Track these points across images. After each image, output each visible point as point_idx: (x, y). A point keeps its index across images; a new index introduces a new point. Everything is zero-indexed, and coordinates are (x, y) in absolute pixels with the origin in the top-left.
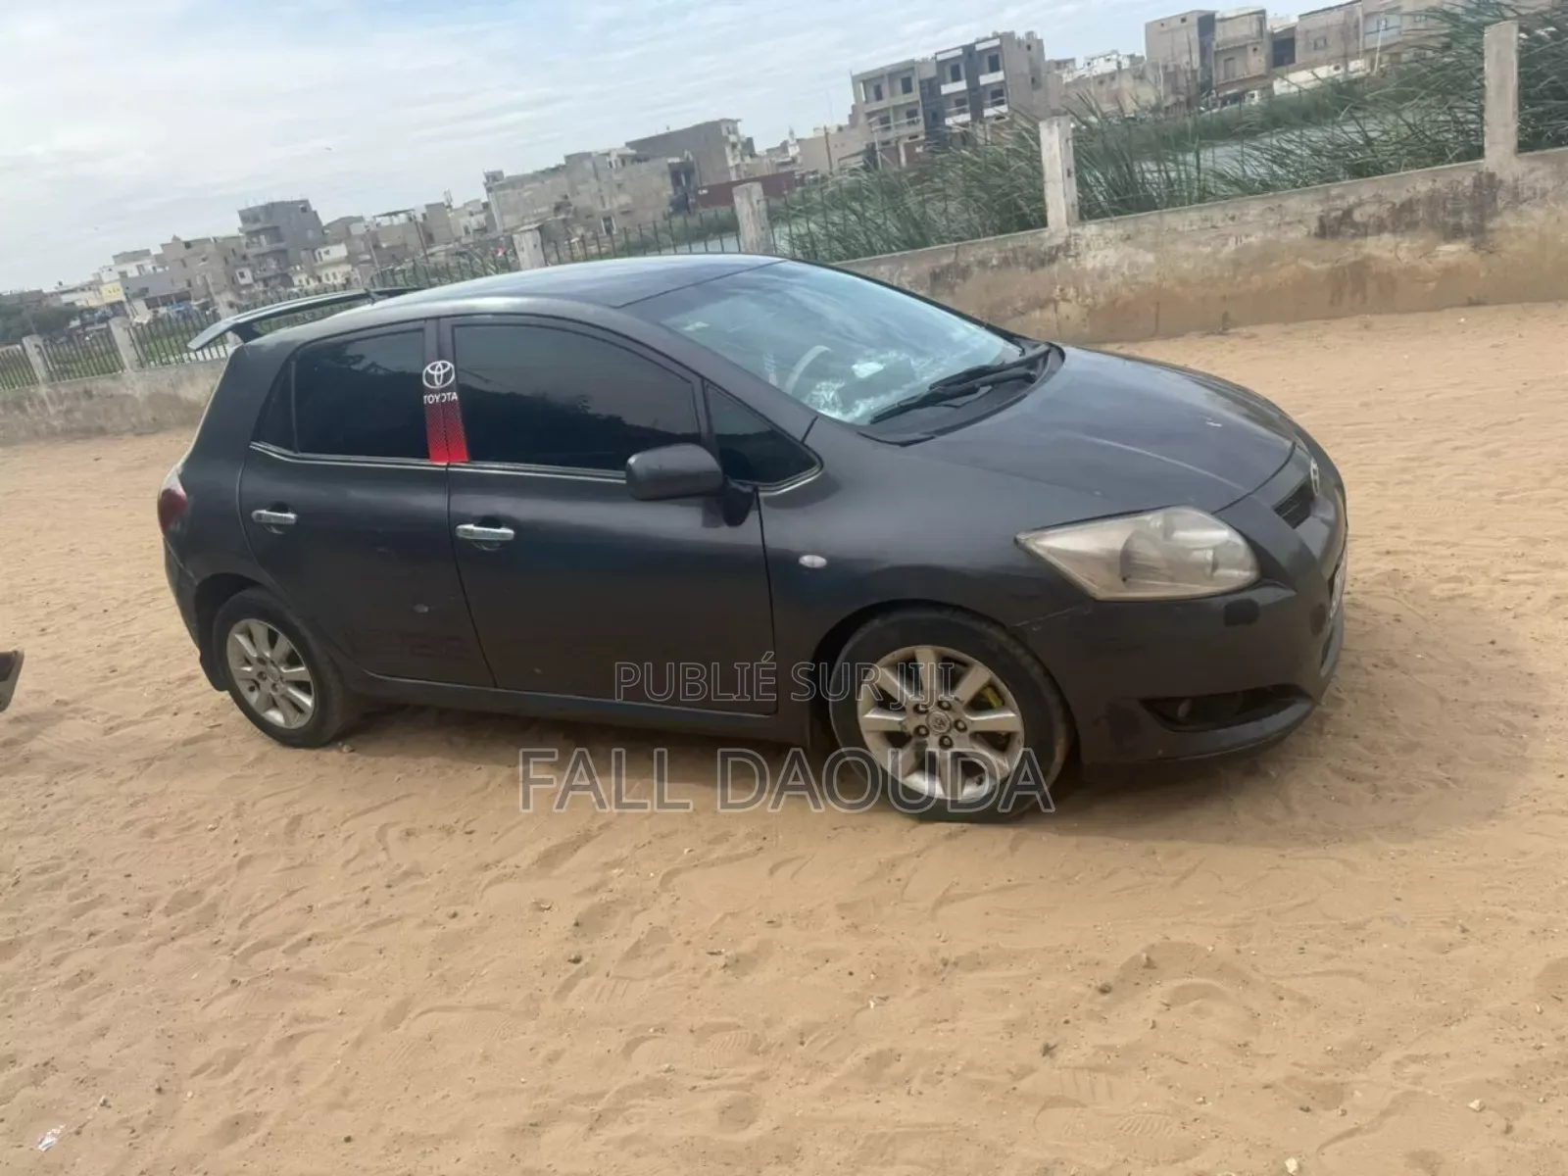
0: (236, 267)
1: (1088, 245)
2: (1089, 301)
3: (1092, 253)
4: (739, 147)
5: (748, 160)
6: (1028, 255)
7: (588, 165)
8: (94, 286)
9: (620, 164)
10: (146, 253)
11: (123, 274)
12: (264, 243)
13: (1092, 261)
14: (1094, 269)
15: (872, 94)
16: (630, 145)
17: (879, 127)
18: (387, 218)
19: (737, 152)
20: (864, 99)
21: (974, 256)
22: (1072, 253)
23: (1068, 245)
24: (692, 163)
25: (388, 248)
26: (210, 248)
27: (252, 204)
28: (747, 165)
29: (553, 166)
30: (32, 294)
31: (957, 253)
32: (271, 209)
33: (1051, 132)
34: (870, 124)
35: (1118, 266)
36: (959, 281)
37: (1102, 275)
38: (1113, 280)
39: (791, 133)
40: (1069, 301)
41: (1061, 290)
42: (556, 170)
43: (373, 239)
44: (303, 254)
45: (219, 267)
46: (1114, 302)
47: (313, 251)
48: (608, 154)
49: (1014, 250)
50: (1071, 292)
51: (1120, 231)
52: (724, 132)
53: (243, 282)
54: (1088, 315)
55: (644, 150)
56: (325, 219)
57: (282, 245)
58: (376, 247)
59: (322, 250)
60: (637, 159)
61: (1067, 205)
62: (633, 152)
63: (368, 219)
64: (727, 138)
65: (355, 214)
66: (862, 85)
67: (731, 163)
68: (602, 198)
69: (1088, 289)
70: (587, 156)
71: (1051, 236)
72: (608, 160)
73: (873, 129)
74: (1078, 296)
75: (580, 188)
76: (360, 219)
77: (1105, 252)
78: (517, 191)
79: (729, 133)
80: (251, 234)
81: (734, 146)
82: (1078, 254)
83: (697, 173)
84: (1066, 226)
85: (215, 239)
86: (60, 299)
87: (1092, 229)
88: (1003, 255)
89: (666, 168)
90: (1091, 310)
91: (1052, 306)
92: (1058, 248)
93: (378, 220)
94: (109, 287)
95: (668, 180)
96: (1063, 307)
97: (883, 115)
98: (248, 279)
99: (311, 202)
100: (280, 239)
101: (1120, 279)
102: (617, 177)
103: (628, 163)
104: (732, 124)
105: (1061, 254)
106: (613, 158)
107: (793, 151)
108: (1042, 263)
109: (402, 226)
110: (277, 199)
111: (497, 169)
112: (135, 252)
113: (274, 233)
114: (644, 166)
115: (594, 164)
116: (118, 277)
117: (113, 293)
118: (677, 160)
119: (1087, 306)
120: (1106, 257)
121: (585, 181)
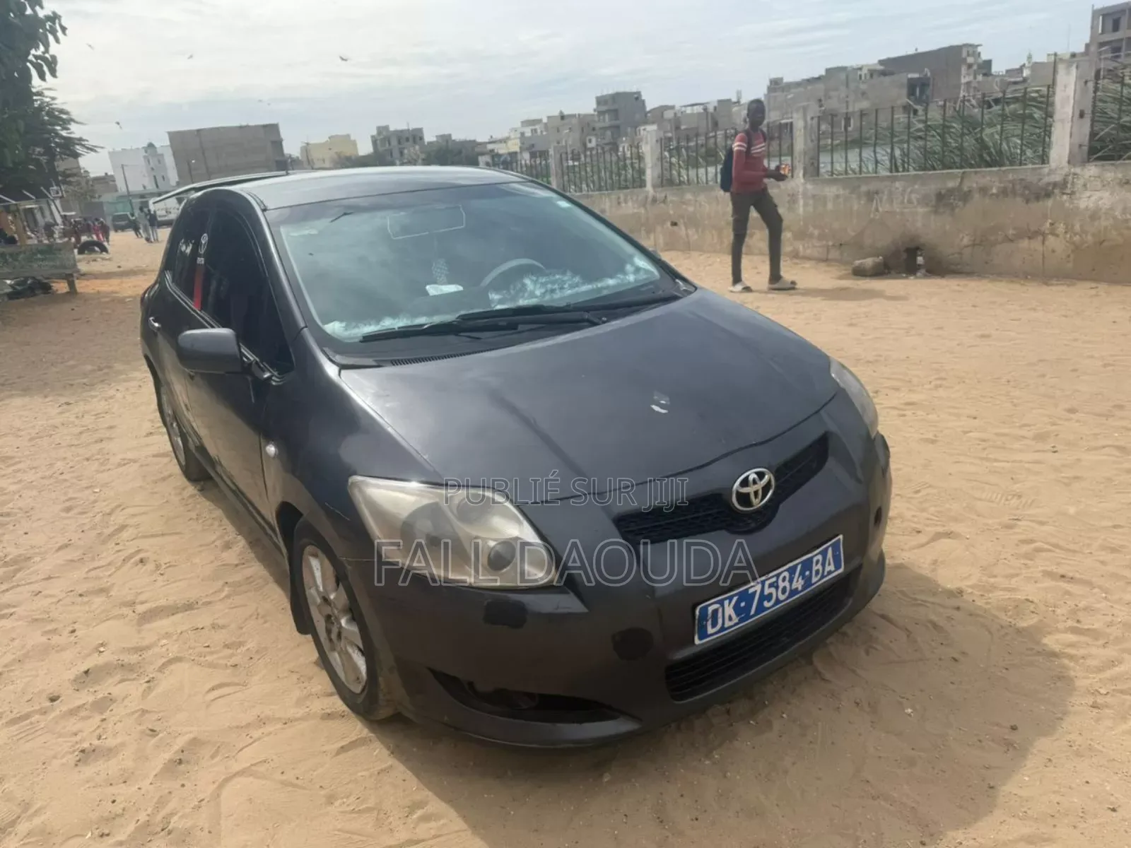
0: (588, 135)
1: (1085, 185)
2: (1077, 238)
3: (1088, 193)
4: (975, 67)
5: (980, 78)
6: (1026, 187)
7: (843, 76)
8: (504, 141)
9: (868, 77)
10: (539, 121)
11: (522, 134)
12: (607, 120)
13: (1087, 201)
14: (1087, 208)
15: (1110, 25)
16: (881, 62)
17: (1110, 55)
18: (689, 108)
19: (971, 71)
20: (1100, 31)
21: (977, 183)
22: (1068, 191)
23: (1065, 183)
24: (929, 79)
25: (685, 129)
26: (574, 121)
27: (605, 93)
28: (979, 82)
29: (817, 76)
30: (470, 142)
31: (962, 179)
32: (616, 97)
33: (1068, 73)
34: (1100, 53)
35: (1111, 209)
36: (960, 203)
37: (1094, 215)
38: (1104, 223)
39: (1030, 57)
40: (1057, 236)
41: (1052, 224)
42: (819, 79)
43: (677, 123)
44: (629, 130)
45: (577, 135)
46: (1101, 243)
47: (636, 127)
48: (860, 69)
49: (1013, 182)
50: (1061, 228)
51: (1120, 176)
52: (964, 54)
53: (589, 145)
54: (1073, 251)
55: (891, 67)
56: (649, 106)
57: (617, 122)
58: (678, 128)
59: (642, 128)
60: (883, 73)
61: (1071, 145)
62: (881, 68)
63: (677, 108)
64: (965, 59)
65: (670, 103)
66: (1101, 18)
67: (963, 80)
68: (847, 102)
69: (1077, 228)
70: (842, 69)
71: (1051, 172)
72: (859, 73)
73: (1102, 57)
74: (1066, 232)
75: (832, 93)
76: (672, 107)
77: (1098, 194)
78: (785, 93)
79: (968, 55)
80: (601, 113)
81: (970, 66)
82: (1073, 193)
83: (931, 87)
84: (1067, 164)
85: (579, 115)
86: (486, 147)
87: (1092, 170)
88: (1002, 185)
89: (905, 81)
90: (1077, 248)
91: (1040, 238)
92: (1055, 185)
93: (683, 109)
94: (513, 141)
95: (904, 91)
96: (1051, 240)
97: (1115, 45)
98: (593, 144)
99: (643, 94)
100: (617, 118)
101: (1111, 221)
102: (863, 87)
103: (875, 76)
104: (972, 49)
105: (1057, 191)
106: (865, 71)
107: (1026, 73)
108: (1038, 198)
109: (699, 114)
110: (621, 89)
111: (780, 76)
112: (534, 121)
113: (615, 113)
114: (887, 79)
115: (847, 77)
116: (519, 135)
117: (514, 146)
118: (916, 76)
119: (1074, 243)
120: (1101, 198)
121: (836, 89)
